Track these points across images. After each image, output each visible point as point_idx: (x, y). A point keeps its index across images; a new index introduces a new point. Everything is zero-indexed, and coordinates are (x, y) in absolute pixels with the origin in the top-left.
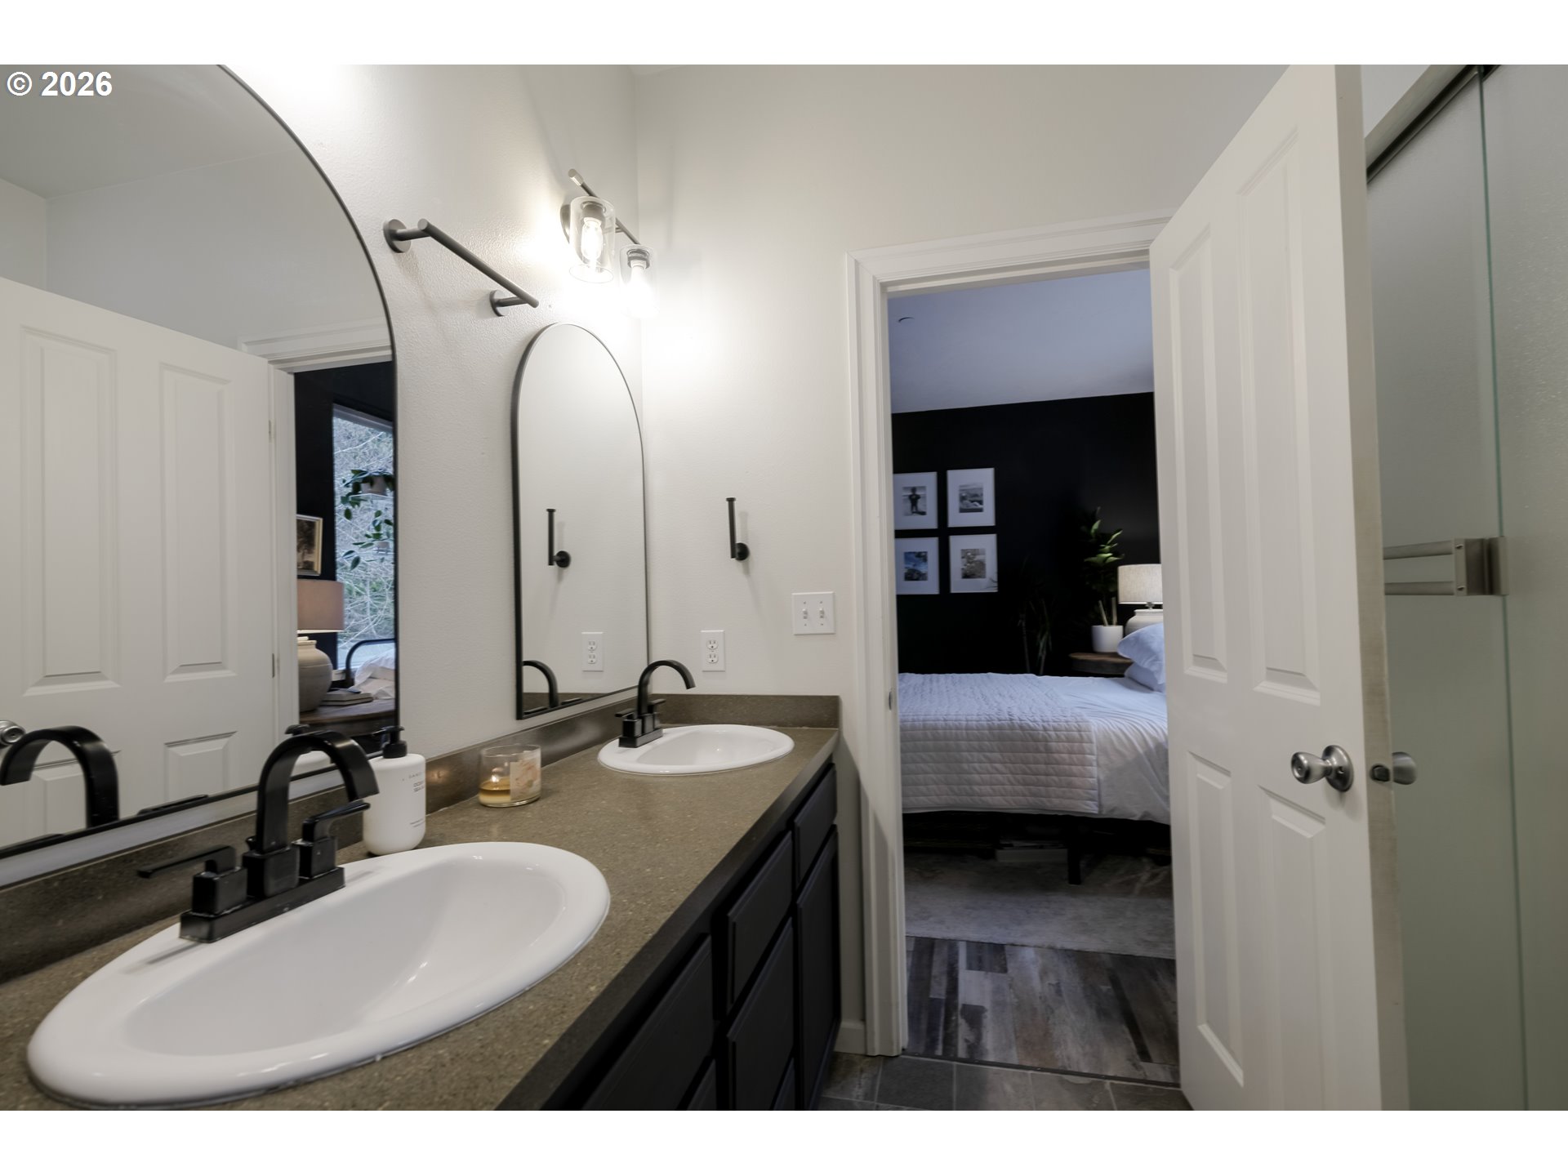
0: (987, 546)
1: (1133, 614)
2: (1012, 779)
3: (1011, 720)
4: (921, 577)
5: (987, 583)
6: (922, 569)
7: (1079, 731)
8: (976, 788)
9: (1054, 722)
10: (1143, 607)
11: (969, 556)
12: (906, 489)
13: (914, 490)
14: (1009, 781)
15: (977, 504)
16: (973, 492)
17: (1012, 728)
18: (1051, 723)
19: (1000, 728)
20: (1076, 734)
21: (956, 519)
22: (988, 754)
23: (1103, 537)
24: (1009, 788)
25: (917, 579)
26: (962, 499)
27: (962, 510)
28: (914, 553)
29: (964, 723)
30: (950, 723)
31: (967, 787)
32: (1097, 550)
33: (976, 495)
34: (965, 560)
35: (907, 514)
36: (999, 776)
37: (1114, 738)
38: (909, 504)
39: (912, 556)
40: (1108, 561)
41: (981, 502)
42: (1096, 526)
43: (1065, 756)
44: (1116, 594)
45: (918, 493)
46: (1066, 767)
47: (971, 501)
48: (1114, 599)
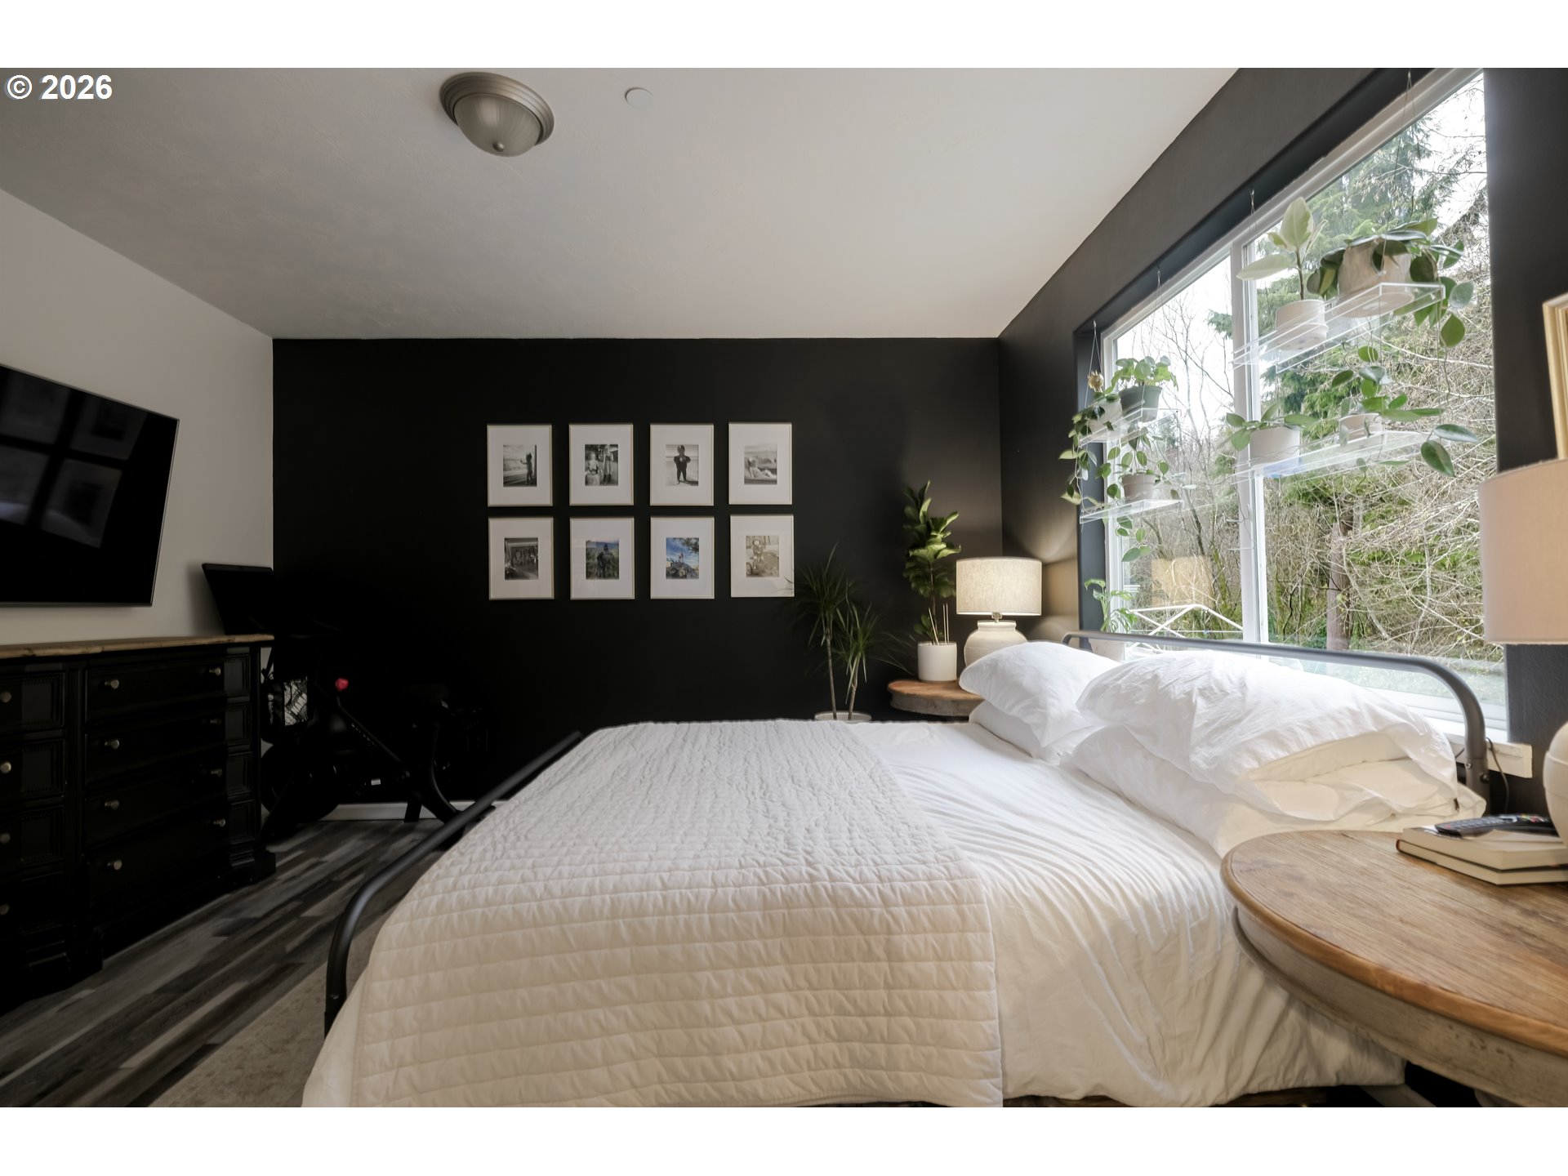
0: (781, 533)
1: (975, 628)
2: (812, 1029)
3: (812, 878)
4: (691, 573)
5: (780, 584)
6: (691, 561)
7: (957, 902)
8: (729, 1062)
9: (905, 880)
10: (988, 618)
11: (756, 545)
12: (669, 446)
13: (682, 449)
14: (805, 1033)
15: (769, 473)
16: (764, 457)
17: (814, 901)
18: (898, 885)
19: (789, 902)
20: (951, 909)
21: (739, 493)
22: (759, 971)
23: (934, 524)
24: (805, 1051)
25: (685, 577)
26: (749, 464)
27: (748, 481)
28: (680, 539)
29: (708, 892)
30: (675, 895)
31: (708, 1061)
32: (924, 540)
33: (768, 461)
34: (751, 551)
35: (671, 484)
36: (783, 1025)
37: (1027, 913)
38: (675, 469)
39: (679, 544)
40: (940, 556)
41: (774, 471)
42: (925, 507)
43: (930, 966)
44: (952, 601)
45: (687, 454)
46: (933, 994)
47: (760, 469)
48: (946, 608)
